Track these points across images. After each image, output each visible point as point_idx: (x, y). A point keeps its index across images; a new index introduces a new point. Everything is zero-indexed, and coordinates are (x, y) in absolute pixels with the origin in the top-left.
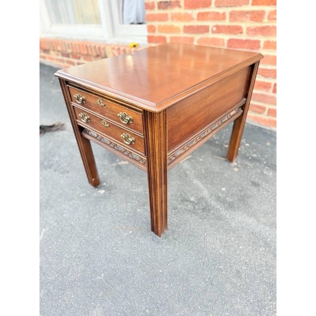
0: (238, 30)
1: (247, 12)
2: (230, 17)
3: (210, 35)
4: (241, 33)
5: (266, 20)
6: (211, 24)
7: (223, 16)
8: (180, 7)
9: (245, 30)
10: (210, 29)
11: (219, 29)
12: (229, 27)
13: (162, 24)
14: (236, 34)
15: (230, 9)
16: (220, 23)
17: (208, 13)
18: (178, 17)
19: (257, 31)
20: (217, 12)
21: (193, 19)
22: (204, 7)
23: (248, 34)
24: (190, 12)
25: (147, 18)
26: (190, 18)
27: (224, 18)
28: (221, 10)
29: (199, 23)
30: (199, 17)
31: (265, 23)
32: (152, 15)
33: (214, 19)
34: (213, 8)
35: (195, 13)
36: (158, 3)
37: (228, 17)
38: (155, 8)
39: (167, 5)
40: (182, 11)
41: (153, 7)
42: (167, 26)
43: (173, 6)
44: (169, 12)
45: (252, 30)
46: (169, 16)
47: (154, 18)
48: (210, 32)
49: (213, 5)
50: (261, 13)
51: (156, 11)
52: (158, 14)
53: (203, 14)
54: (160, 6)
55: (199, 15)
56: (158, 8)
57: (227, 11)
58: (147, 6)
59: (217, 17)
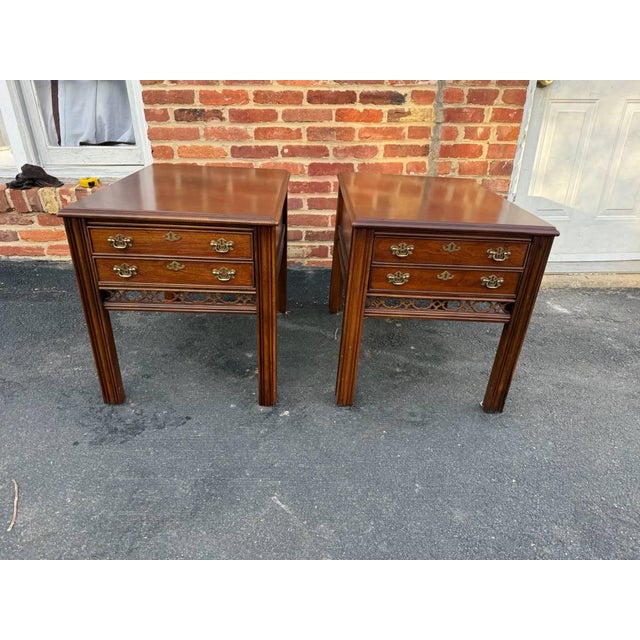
0: (323, 151)
1: (332, 129)
2: (308, 136)
3: (280, 160)
4: (327, 155)
5: (357, 139)
6: (280, 144)
7: (298, 134)
8: (222, 119)
9: (331, 152)
10: (279, 151)
11: (294, 152)
12: (308, 147)
13: (188, 144)
14: (320, 157)
15: (307, 125)
16: (294, 143)
17: (273, 129)
18: (222, 135)
19: (347, 152)
20: (288, 129)
21: (248, 137)
22: (265, 121)
23: (336, 156)
24: (241, 127)
25: (152, 135)
26: (243, 136)
27: (299, 136)
28: (294, 126)
29: (260, 143)
30: (259, 134)
31: (356, 142)
32: (163, 130)
33: (284, 138)
34: (280, 123)
35: (251, 128)
36: (175, 112)
37: (304, 135)
38: (168, 118)
39: (196, 115)
40: (227, 125)
41: (164, 117)
42: (198, 148)
43: (208, 117)
44: (200, 126)
45: (341, 151)
46: (202, 133)
47: (168, 135)
48: (280, 155)
49: (280, 119)
50: (351, 131)
51: (172, 124)
52: (176, 129)
53: (265, 131)
54: (180, 116)
55: (257, 131)
56: (177, 120)
57: (303, 127)
58: (150, 116)
59: (288, 134)
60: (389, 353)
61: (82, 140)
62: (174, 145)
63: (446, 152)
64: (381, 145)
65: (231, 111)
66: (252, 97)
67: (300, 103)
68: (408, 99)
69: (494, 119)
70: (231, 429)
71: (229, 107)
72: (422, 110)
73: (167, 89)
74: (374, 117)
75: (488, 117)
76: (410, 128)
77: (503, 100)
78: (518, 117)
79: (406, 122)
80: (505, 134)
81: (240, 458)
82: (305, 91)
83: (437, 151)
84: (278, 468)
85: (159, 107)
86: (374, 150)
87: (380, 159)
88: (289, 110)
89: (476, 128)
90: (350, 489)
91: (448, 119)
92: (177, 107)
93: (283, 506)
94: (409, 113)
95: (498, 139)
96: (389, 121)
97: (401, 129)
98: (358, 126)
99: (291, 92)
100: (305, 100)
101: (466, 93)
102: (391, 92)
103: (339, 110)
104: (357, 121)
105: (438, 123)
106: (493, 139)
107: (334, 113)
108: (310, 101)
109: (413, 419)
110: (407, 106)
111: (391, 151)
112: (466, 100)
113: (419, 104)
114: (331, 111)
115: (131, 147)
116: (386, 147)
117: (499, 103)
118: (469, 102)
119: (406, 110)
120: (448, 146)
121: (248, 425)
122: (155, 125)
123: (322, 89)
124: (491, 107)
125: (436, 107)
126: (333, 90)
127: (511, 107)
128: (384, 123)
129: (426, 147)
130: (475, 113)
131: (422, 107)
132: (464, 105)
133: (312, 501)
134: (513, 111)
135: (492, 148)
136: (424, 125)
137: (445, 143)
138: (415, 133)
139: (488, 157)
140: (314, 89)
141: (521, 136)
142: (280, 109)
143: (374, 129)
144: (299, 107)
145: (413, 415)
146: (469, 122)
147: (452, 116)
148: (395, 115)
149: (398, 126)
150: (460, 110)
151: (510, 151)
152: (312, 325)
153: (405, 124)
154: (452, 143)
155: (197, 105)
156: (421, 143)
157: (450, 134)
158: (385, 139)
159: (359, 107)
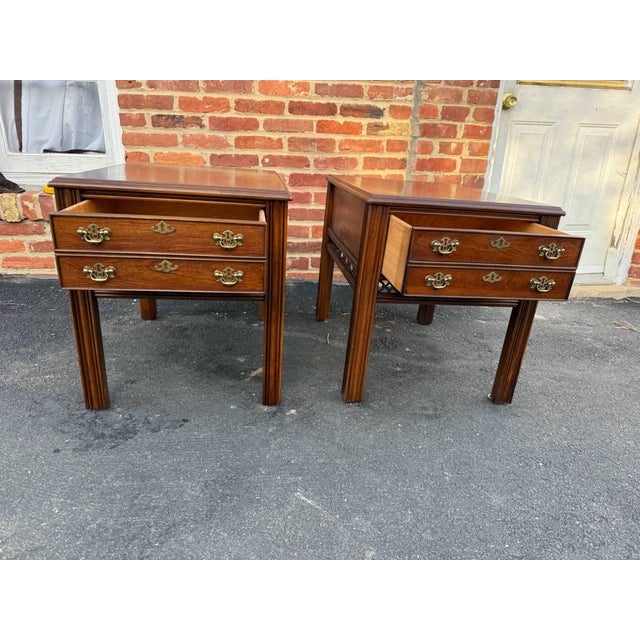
0: (304, 162)
1: (313, 140)
2: (289, 146)
3: (261, 169)
4: (308, 166)
5: (337, 150)
6: (260, 154)
7: (279, 144)
8: (202, 126)
9: (312, 163)
10: (260, 160)
11: (274, 161)
12: (288, 158)
13: (165, 151)
14: (300, 167)
15: (288, 135)
16: (275, 153)
17: (254, 138)
18: (202, 143)
19: (326, 163)
20: (269, 138)
21: (227, 145)
22: (246, 130)
23: (317, 167)
24: (221, 135)
25: (127, 140)
26: (223, 144)
27: (280, 146)
28: (275, 136)
29: (241, 152)
30: (241, 142)
31: (337, 154)
32: (139, 135)
33: (265, 147)
34: (261, 132)
35: (231, 137)
36: (152, 117)
37: (286, 144)
38: (145, 124)
39: (175, 121)
40: (207, 133)
41: (141, 122)
42: (175, 155)
43: (187, 124)
44: (178, 132)
45: (322, 162)
46: (180, 139)
47: (144, 141)
48: (260, 165)
49: (261, 127)
50: (331, 142)
51: (149, 130)
52: (153, 135)
53: (246, 139)
54: (157, 121)
55: (238, 140)
56: (154, 126)
57: (285, 137)
58: (125, 120)
59: (269, 144)
60: (385, 355)
61: (46, 147)
62: (150, 151)
63: (422, 165)
64: (360, 157)
65: (211, 119)
66: (233, 105)
67: (281, 113)
68: (386, 113)
69: (466, 135)
70: (236, 429)
71: (209, 115)
72: (400, 125)
73: (145, 94)
74: (354, 129)
75: (460, 133)
76: (389, 142)
77: (474, 117)
78: (488, 134)
79: (384, 135)
80: (477, 150)
81: (251, 457)
82: (286, 101)
83: (414, 164)
84: (296, 464)
85: (135, 112)
86: (354, 162)
87: (360, 170)
88: (271, 120)
89: (450, 143)
90: (378, 481)
91: (424, 134)
92: (155, 112)
93: (309, 502)
94: (387, 127)
95: (470, 154)
96: (368, 134)
97: (380, 142)
98: (338, 138)
99: (272, 101)
100: (286, 111)
101: (440, 110)
102: (370, 106)
103: (319, 122)
104: (338, 133)
105: (415, 138)
106: (465, 153)
107: (315, 124)
108: (291, 111)
109: (425, 412)
110: (386, 120)
111: (370, 163)
112: (440, 116)
113: (396, 118)
114: (312, 122)
115: (102, 155)
116: (366, 159)
117: (470, 120)
118: (443, 118)
119: (385, 124)
120: (424, 160)
121: (253, 424)
122: (130, 130)
123: (303, 100)
124: (463, 124)
125: (412, 121)
126: (314, 101)
127: (480, 124)
128: (364, 136)
129: (404, 161)
130: (448, 130)
131: (400, 121)
132: (438, 121)
133: (341, 495)
134: (483, 128)
135: (464, 162)
136: (402, 138)
137: (422, 157)
138: (393, 146)
139: (461, 171)
140: (296, 100)
141: (490, 152)
142: (261, 118)
143: (354, 141)
144: (280, 117)
145: (424, 408)
146: (444, 137)
147: (427, 131)
148: (375, 128)
149: (377, 139)
150: (434, 126)
151: (482, 166)
152: (302, 332)
153: (384, 137)
154: (428, 157)
155: (176, 111)
156: (400, 156)
157: (426, 148)
158: (365, 151)
159: (340, 119)
